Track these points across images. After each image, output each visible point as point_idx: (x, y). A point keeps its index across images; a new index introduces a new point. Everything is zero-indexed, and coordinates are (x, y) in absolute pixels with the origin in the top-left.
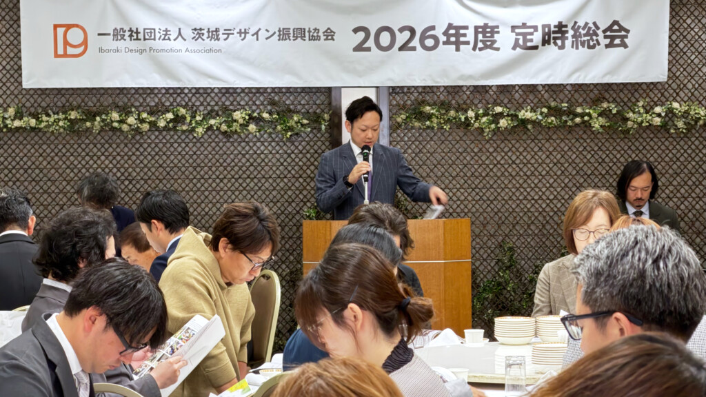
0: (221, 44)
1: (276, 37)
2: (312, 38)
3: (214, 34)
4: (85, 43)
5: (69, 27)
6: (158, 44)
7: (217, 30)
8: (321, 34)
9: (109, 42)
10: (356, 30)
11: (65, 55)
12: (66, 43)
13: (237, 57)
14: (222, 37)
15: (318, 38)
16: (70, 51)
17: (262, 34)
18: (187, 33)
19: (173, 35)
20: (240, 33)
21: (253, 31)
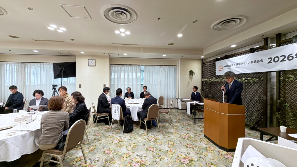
0: (241, 66)
1: (250, 63)
2: (258, 62)
3: (240, 64)
4: (222, 68)
5: (220, 66)
6: (231, 67)
7: (240, 63)
8: (260, 61)
9: (225, 68)
10: (268, 59)
11: (220, 70)
12: (220, 69)
13: (243, 68)
14: (241, 64)
15: (259, 62)
16: (221, 70)
17: (248, 63)
18: (236, 65)
19: (234, 65)
20: (244, 63)
21: (246, 63)
